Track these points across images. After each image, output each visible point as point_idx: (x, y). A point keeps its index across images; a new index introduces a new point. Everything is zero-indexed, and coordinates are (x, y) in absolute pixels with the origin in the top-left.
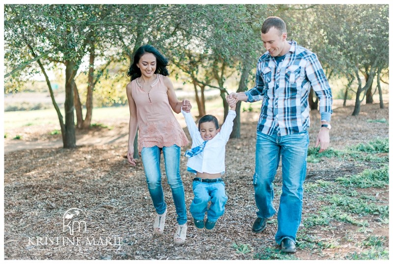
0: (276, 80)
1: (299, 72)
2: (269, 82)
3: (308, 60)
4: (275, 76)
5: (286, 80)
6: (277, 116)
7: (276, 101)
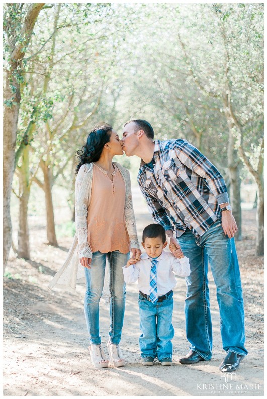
0: (161, 186)
1: (175, 165)
2: (157, 192)
3: (176, 149)
4: (157, 183)
5: (168, 180)
6: (185, 219)
7: (175, 206)
